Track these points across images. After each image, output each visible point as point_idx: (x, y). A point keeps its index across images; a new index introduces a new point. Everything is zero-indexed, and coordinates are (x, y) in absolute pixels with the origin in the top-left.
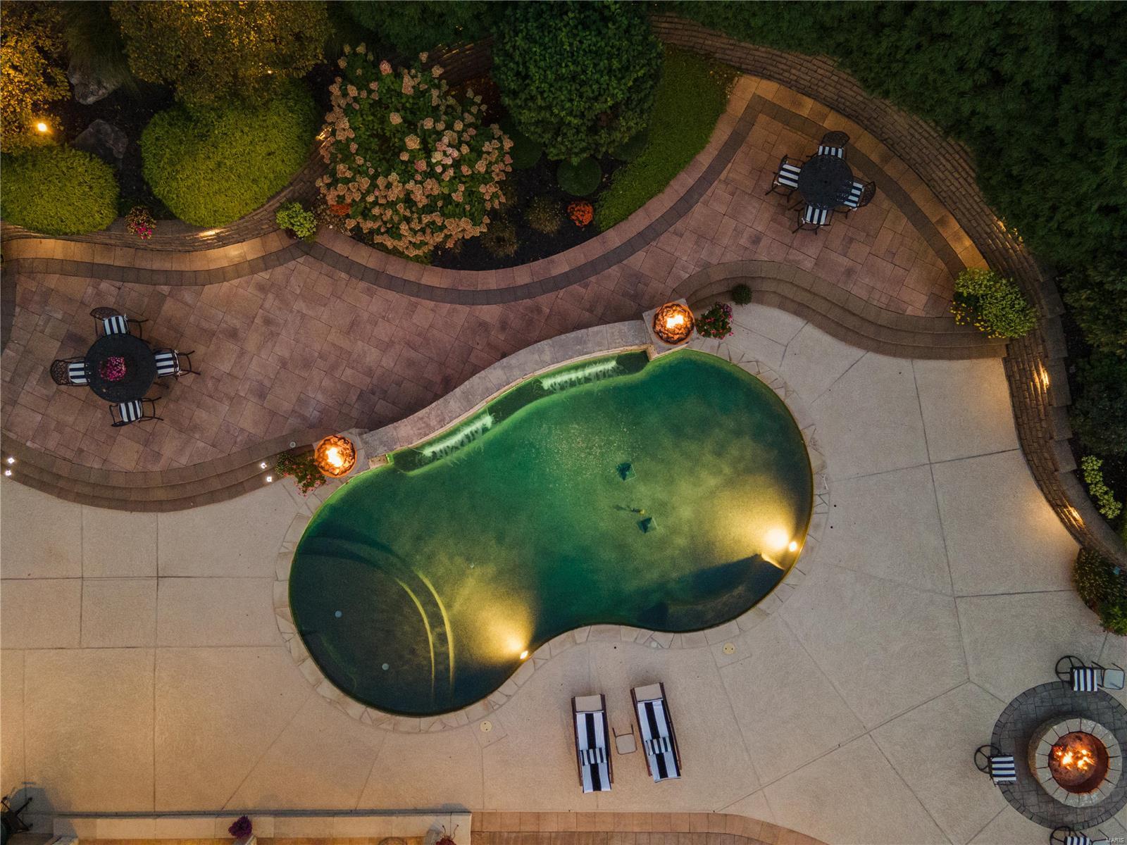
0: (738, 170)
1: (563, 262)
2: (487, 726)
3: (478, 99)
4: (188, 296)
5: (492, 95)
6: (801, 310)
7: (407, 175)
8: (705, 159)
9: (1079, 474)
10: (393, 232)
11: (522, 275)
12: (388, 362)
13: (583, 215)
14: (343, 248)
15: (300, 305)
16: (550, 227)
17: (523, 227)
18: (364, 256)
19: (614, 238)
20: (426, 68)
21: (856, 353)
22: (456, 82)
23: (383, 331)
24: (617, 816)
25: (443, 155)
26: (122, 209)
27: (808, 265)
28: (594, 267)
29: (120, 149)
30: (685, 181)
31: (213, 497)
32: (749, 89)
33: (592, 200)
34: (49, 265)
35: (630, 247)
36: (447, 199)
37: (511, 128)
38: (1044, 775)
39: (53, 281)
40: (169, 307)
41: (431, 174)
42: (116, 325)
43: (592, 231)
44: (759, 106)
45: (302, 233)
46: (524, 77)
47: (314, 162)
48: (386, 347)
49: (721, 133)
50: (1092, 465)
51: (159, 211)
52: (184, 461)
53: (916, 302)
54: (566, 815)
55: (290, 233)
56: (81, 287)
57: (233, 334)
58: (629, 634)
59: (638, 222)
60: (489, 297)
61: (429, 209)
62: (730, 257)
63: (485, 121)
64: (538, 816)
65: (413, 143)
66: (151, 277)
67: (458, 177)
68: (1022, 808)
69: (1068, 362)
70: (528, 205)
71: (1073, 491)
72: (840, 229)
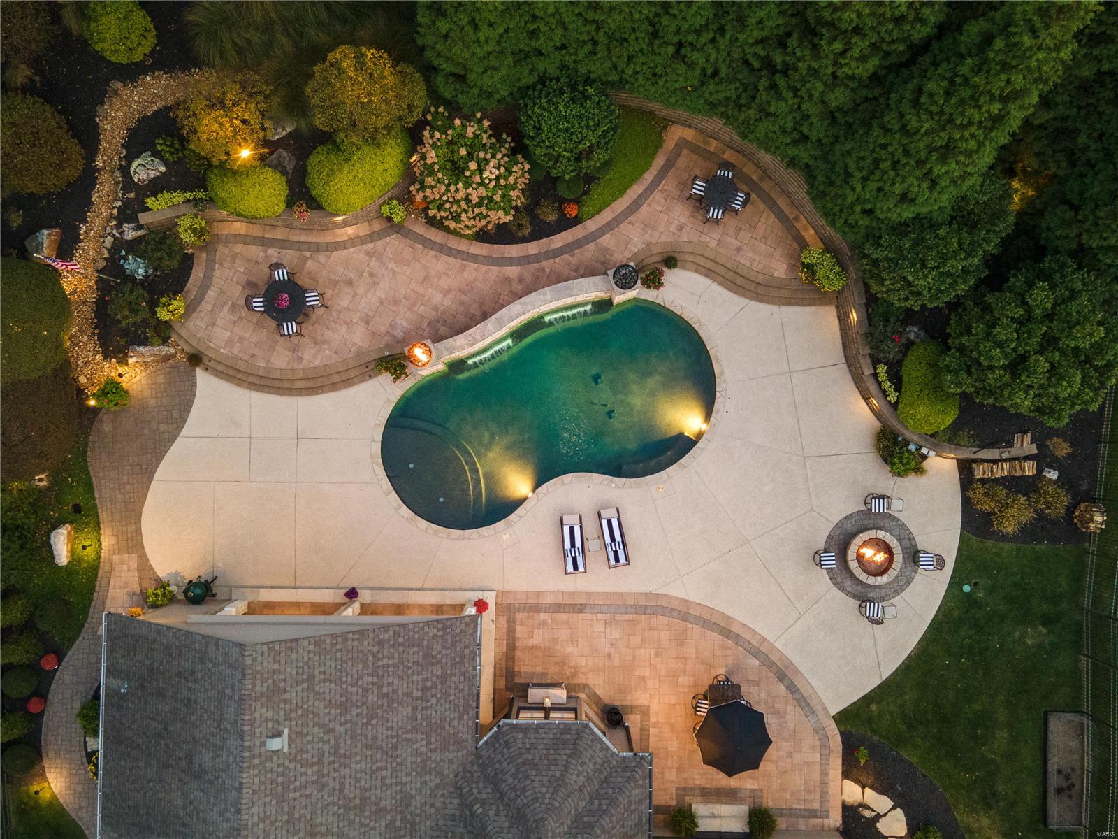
0: (669, 184)
1: (559, 240)
2: (507, 535)
3: (509, 139)
4: (322, 258)
5: (518, 137)
6: (709, 273)
7: (468, 184)
8: (649, 177)
9: (875, 375)
10: (457, 218)
11: (533, 248)
12: (447, 302)
13: (572, 211)
14: (420, 228)
15: (392, 265)
16: (552, 217)
17: (534, 218)
18: (435, 235)
19: (591, 225)
20: (480, 121)
21: (744, 301)
22: (496, 131)
23: (444, 283)
24: (589, 594)
25: (490, 173)
26: (290, 204)
27: (713, 244)
28: (579, 243)
29: (290, 166)
30: (636, 190)
31: (334, 387)
32: (675, 134)
33: (577, 201)
34: (237, 238)
35: (602, 231)
36: (490, 199)
37: (528, 157)
38: (853, 565)
39: (239, 248)
40: (310, 265)
41: (482, 184)
42: (280, 275)
43: (577, 221)
44: (682, 144)
45: (397, 219)
46: (538, 129)
47: (409, 176)
48: (446, 292)
49: (659, 161)
50: (882, 369)
51: (314, 204)
52: (317, 363)
53: (780, 269)
54: (557, 593)
55: (389, 219)
56: (256, 252)
57: (350, 283)
58: (597, 478)
59: (606, 216)
60: (511, 262)
61: (479, 205)
62: (664, 239)
63: (513, 152)
64: (539, 594)
65: (473, 166)
66: (299, 246)
67: (497, 186)
68: (842, 588)
69: (867, 306)
70: (537, 204)
71: (873, 387)
72: (732, 222)
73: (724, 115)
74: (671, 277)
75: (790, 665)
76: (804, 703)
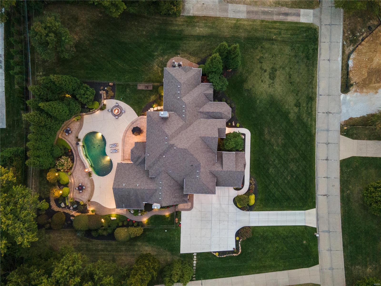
0: (67, 138)
1: (74, 152)
2: (114, 160)
4: (76, 184)
5: (59, 157)
6: (79, 132)
7: (65, 164)
8: (66, 140)
9: (92, 111)
10: (69, 165)
11: (75, 156)
12: (82, 167)
13: (70, 150)
14: (72, 171)
15: (77, 174)
16: (71, 153)
17: (71, 155)
18: (73, 169)
19: (72, 148)
20: (57, 162)
21: (83, 128)
22: (58, 160)
23: (79, 168)
24: (122, 149)
25: (63, 161)
26: (68, 187)
27: (75, 132)
28: (74, 150)
29: (63, 187)
30: (68, 142)
31: (93, 183)
32: (60, 137)
33: (69, 150)
34: (73, 195)
36: (67, 161)
37: (61, 156)
38: (118, 114)
39: (74, 195)
40: (77, 185)
41: (64, 162)
42: (77, 189)
43: (71, 150)
44: (61, 136)
45: (70, 173)
46: (58, 155)
47: (64, 171)
48: (81, 167)
49: (64, 139)
50: (91, 110)
51: (68, 184)
52: (90, 185)
53: (78, 123)
54: (122, 153)
55: (70, 174)
56: (75, 193)
57: (79, 180)
58: (106, 148)
59: (71, 146)
60: (77, 159)
61: (68, 163)
62: (74, 138)
63: (61, 158)
64: (122, 156)
65: (62, 163)
66: (74, 186)
67: (65, 160)
68: (121, 115)
69: (82, 112)
70: (69, 155)
71: (94, 111)
72: (72, 130)
73: (56, 132)
74: (79, 138)
75: (131, 122)
76: (137, 120)
